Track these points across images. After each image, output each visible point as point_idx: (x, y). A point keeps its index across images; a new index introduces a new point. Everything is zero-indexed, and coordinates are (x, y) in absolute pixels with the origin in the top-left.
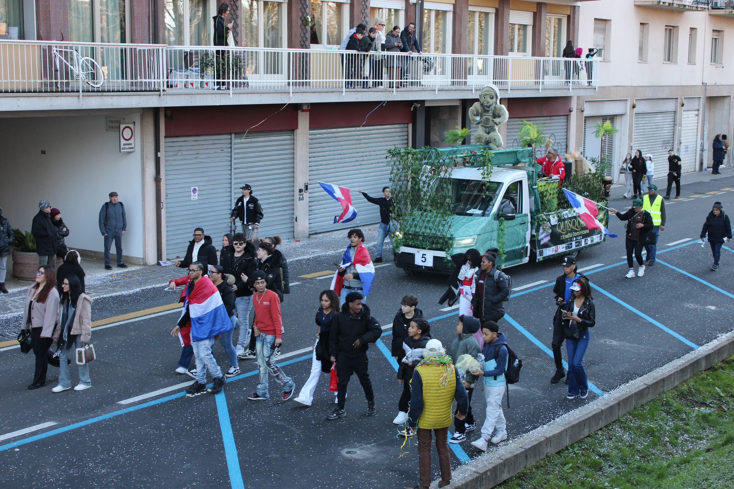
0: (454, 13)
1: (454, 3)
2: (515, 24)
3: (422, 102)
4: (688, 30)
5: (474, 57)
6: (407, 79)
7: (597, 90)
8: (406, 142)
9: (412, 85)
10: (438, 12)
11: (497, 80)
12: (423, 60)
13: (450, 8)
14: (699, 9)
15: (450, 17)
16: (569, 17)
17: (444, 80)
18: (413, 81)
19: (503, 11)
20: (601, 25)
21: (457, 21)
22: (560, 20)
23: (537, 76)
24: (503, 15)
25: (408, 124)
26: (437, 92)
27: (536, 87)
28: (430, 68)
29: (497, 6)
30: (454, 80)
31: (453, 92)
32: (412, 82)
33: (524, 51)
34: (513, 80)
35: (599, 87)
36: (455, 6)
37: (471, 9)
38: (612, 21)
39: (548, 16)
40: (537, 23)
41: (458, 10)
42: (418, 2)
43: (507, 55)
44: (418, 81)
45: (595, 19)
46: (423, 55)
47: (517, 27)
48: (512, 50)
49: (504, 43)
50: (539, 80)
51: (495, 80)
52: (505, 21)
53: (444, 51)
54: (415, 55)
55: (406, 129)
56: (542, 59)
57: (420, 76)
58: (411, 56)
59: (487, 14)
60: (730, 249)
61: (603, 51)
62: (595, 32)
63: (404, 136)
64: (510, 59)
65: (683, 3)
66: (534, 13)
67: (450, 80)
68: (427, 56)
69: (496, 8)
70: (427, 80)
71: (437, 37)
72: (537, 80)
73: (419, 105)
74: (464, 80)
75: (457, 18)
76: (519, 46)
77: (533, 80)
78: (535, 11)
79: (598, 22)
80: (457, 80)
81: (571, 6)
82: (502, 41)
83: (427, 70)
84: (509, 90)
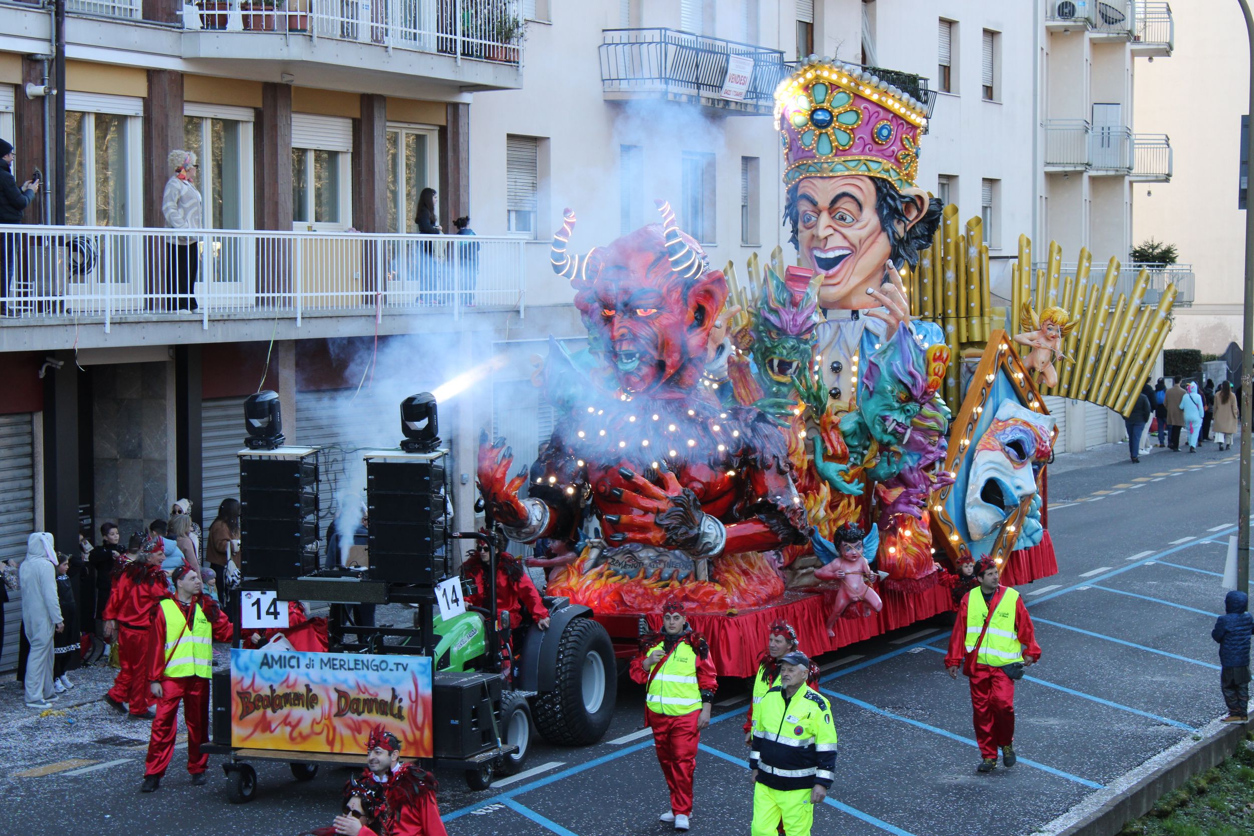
0: (147, 121)
1: (145, 95)
2: (304, 151)
3: (68, 355)
4: (739, 162)
5: (205, 236)
6: (26, 294)
7: (522, 315)
8: (27, 461)
9: (40, 310)
10: (102, 120)
11: (266, 295)
12: (68, 244)
13: (134, 108)
14: (762, 110)
15: (135, 132)
16: (443, 131)
17: (127, 296)
18: (44, 298)
19: (275, 116)
20: (525, 152)
21: (156, 142)
22: (420, 140)
23: (369, 281)
24: (275, 127)
25: (31, 413)
26: (108, 328)
27: (369, 309)
28: (89, 265)
29: (259, 105)
30: (154, 296)
31: (151, 327)
32: (40, 303)
33: (333, 217)
34: (309, 294)
35: (527, 308)
36: (147, 103)
37: (190, 110)
38: (553, 143)
39: (392, 127)
40: (364, 148)
41: (156, 114)
42: (48, 93)
43: (290, 228)
44: (58, 299)
45: (510, 137)
46: (68, 230)
47: (311, 157)
48: (300, 215)
49: (282, 199)
50: (374, 293)
51: (260, 295)
52: (280, 142)
53: (123, 222)
54: (47, 230)
55: (27, 428)
56: (379, 238)
57: (62, 285)
58: (36, 234)
59: (231, 126)
60: (874, 709)
61: (532, 216)
62: (509, 170)
63: (22, 445)
64: (299, 238)
65: (723, 95)
66: (355, 121)
67: (142, 296)
68: (79, 234)
69: (255, 109)
70: (79, 297)
71: (103, 181)
72: (369, 293)
73: (62, 363)
74: (178, 296)
75: (154, 134)
76: (319, 203)
77: (360, 293)
78: (357, 115)
79: (516, 144)
80: (160, 296)
81: (447, 104)
82: (275, 192)
83: (79, 271)
84: (299, 319)
